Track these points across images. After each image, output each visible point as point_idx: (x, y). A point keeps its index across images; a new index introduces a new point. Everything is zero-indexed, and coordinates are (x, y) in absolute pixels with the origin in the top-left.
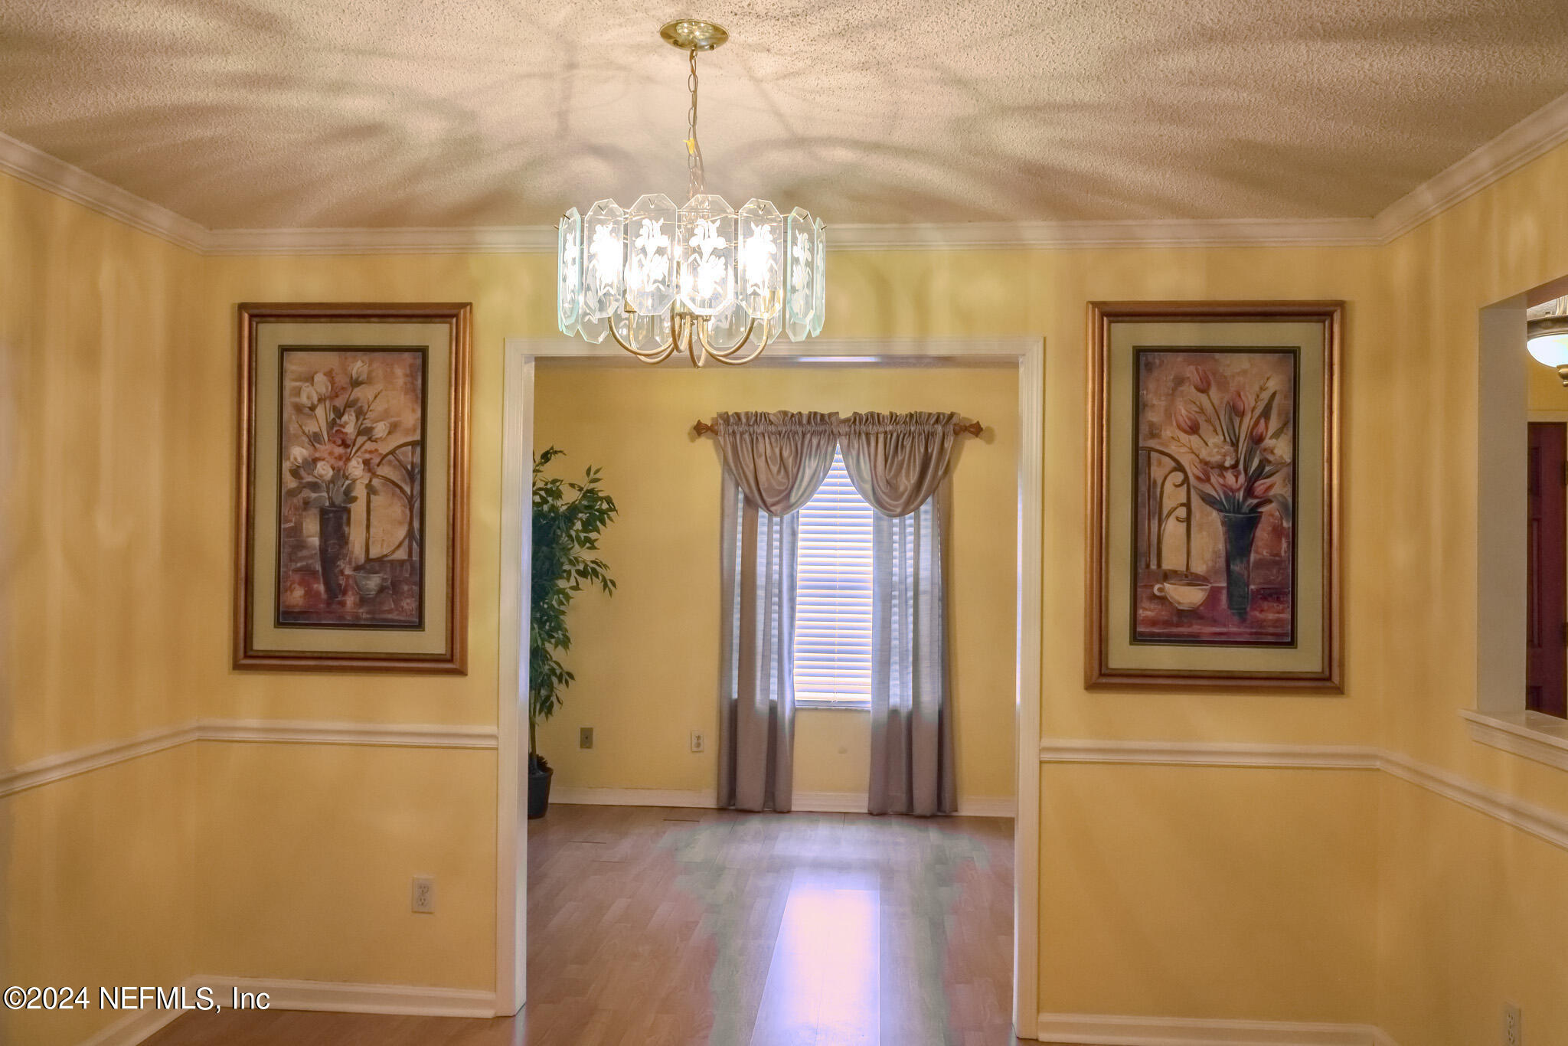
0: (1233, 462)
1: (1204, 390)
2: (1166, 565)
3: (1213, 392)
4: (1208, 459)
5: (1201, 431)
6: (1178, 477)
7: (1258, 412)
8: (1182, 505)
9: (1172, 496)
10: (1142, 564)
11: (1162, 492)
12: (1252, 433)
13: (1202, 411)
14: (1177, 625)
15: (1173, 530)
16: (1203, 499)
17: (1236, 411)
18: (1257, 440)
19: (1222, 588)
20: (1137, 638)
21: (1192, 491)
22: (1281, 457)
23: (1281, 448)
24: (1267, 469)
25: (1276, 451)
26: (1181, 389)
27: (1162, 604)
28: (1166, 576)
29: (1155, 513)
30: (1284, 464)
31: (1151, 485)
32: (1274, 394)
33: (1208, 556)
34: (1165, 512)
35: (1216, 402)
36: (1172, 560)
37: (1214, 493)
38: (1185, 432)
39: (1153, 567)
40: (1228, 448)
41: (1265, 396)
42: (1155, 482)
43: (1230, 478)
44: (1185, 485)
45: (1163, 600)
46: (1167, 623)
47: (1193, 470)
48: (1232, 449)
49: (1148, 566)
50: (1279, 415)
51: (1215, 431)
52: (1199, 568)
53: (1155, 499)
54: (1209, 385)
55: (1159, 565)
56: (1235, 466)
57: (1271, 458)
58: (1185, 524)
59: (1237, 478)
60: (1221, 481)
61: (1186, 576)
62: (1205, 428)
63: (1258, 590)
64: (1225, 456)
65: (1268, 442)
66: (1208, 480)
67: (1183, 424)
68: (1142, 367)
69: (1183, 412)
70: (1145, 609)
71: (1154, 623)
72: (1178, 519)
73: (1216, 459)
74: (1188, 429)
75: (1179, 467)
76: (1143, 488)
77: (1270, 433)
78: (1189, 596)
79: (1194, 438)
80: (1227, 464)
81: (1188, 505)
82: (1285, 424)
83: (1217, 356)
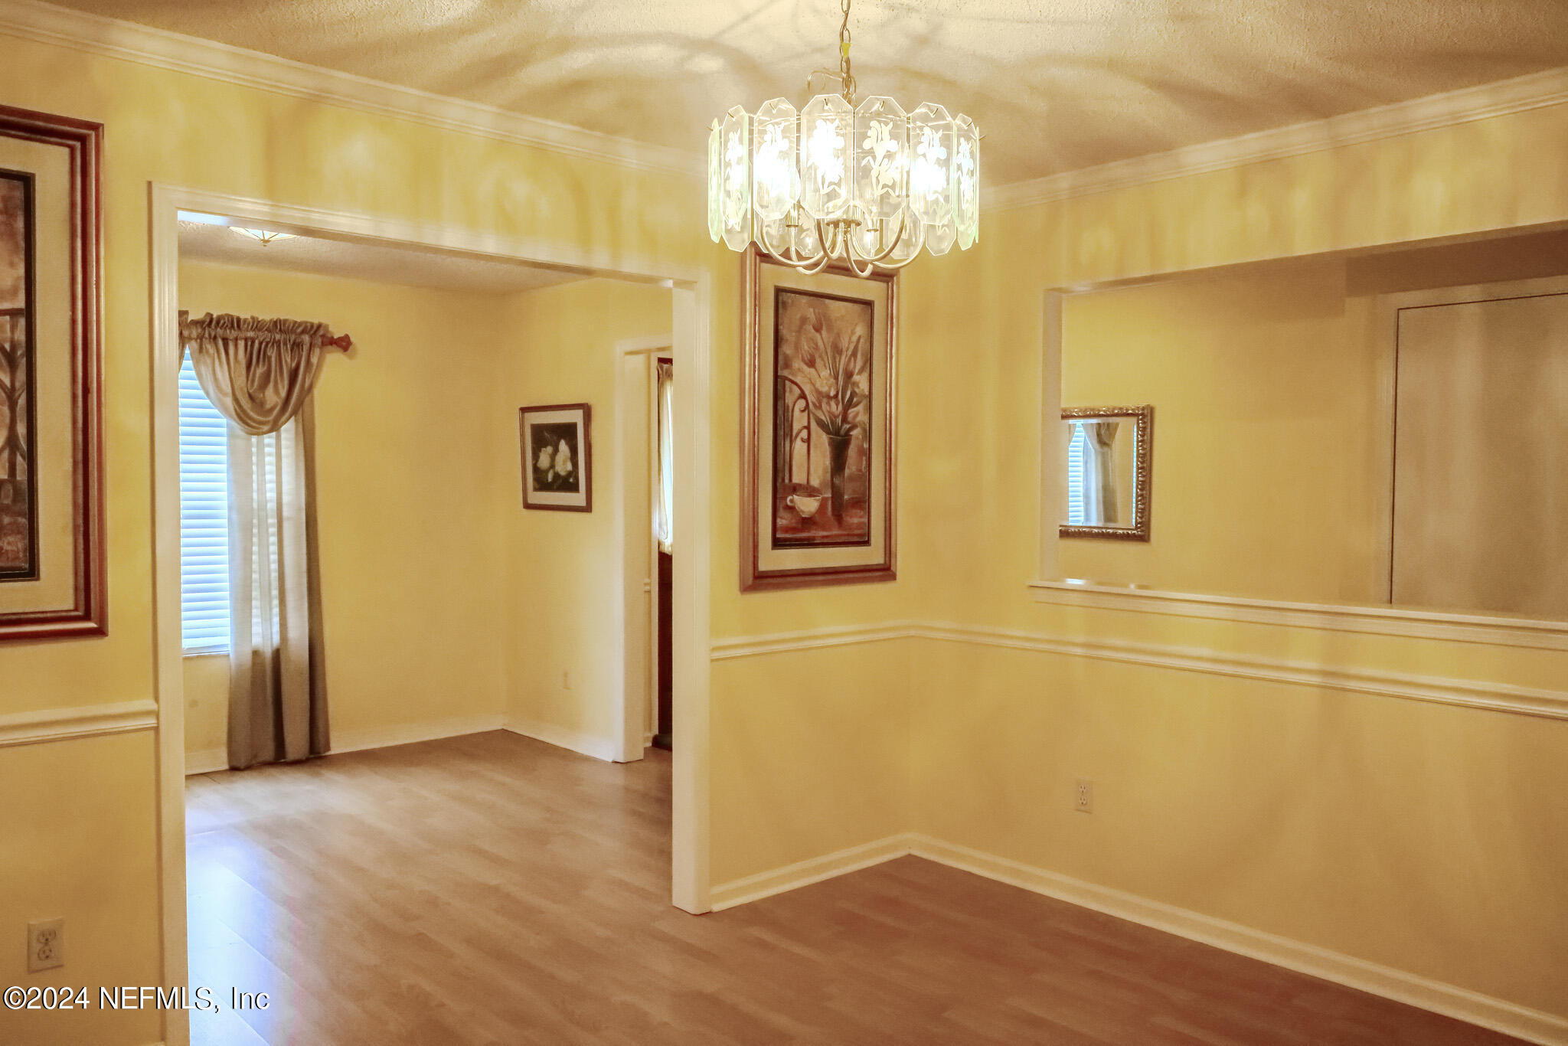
0: (835, 393)
1: (818, 330)
2: (795, 480)
3: (824, 332)
4: (820, 389)
5: (817, 365)
6: (801, 403)
7: (850, 353)
8: (805, 427)
9: (799, 420)
10: (780, 480)
11: (792, 416)
12: (846, 369)
13: (817, 348)
14: (802, 530)
15: (799, 447)
16: (818, 424)
17: (837, 350)
18: (849, 375)
19: (828, 498)
20: (777, 543)
21: (811, 416)
22: (863, 390)
23: (864, 386)
24: (855, 400)
25: (860, 385)
26: (804, 327)
27: (792, 513)
28: (795, 489)
29: (787, 435)
30: (864, 396)
31: (786, 408)
32: (860, 337)
33: (820, 472)
34: (794, 434)
35: (826, 340)
36: (798, 478)
37: (823, 418)
38: (806, 364)
39: (787, 481)
40: (832, 380)
41: (855, 338)
42: (788, 407)
43: (833, 403)
44: (807, 411)
45: (791, 509)
46: (794, 530)
47: (811, 398)
48: (834, 381)
49: (783, 480)
50: (862, 354)
51: (825, 366)
52: (815, 482)
53: (788, 421)
54: (821, 328)
55: (790, 480)
56: (836, 396)
57: (857, 390)
58: (806, 444)
59: (837, 405)
60: (828, 408)
61: (807, 488)
62: (819, 363)
63: (849, 499)
64: (830, 388)
65: (856, 378)
66: (820, 407)
67: (806, 359)
68: (780, 305)
69: (806, 347)
70: (781, 518)
71: (787, 530)
72: (803, 440)
73: (825, 389)
74: (808, 361)
75: (803, 396)
76: (780, 412)
77: (858, 367)
78: (808, 505)
79: (812, 370)
80: (832, 394)
81: (808, 428)
82: (867, 360)
83: (827, 301)
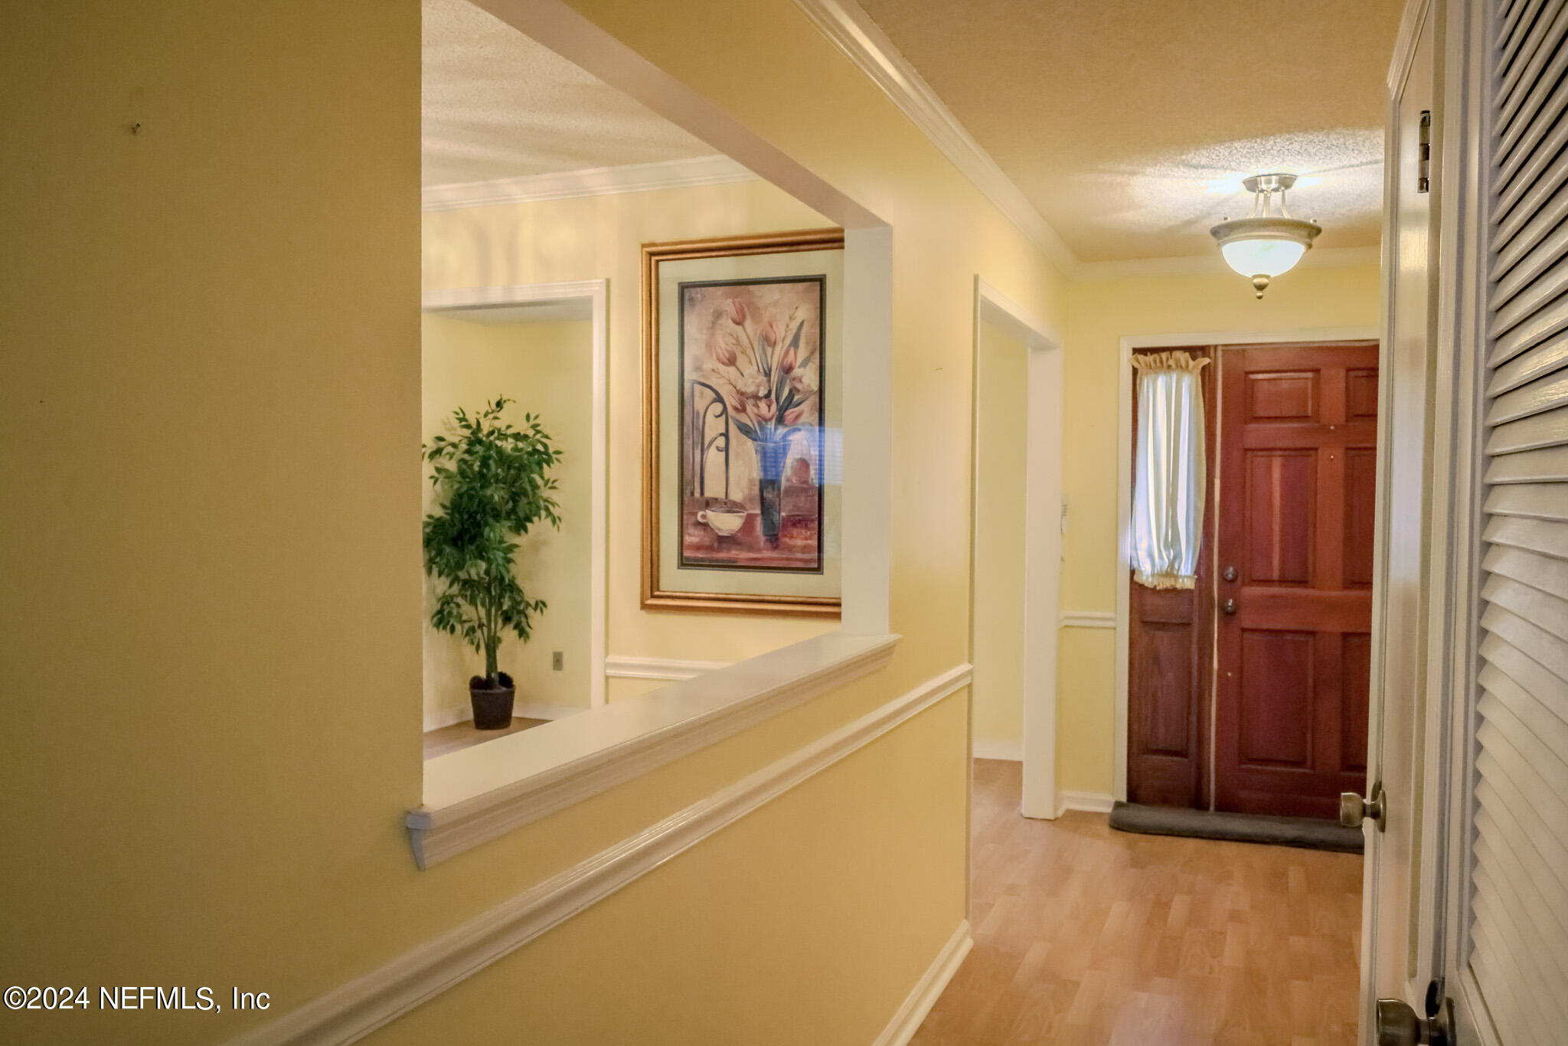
0: (766, 392)
1: (739, 323)
2: (708, 494)
3: (748, 323)
4: (743, 389)
5: (738, 364)
6: (717, 408)
7: (788, 342)
8: (722, 434)
9: (714, 427)
10: (687, 493)
11: (704, 423)
12: (782, 362)
13: (738, 342)
14: (719, 550)
15: (714, 459)
16: (740, 429)
17: (768, 342)
18: (788, 370)
19: (756, 515)
20: (684, 563)
21: (731, 422)
22: (809, 385)
23: (808, 377)
24: (796, 398)
25: (804, 380)
26: (719, 322)
27: (705, 530)
28: (708, 504)
29: (697, 444)
30: (811, 392)
31: (695, 415)
32: (802, 323)
33: (745, 483)
34: (707, 441)
35: (751, 335)
36: (714, 488)
37: (750, 424)
38: (724, 363)
39: (697, 494)
40: (762, 378)
41: (794, 325)
42: (698, 413)
43: (763, 405)
44: (724, 416)
45: (705, 526)
46: (710, 548)
47: (731, 401)
48: (765, 379)
49: (692, 494)
50: (807, 343)
51: (750, 362)
52: (736, 496)
53: (698, 429)
54: (744, 316)
55: (702, 493)
56: (768, 396)
57: (799, 386)
58: (723, 454)
59: (769, 407)
60: (756, 410)
61: (725, 504)
62: (741, 361)
63: (787, 516)
64: (759, 386)
65: (797, 372)
66: (744, 410)
67: (721, 356)
68: (687, 303)
69: (723, 345)
70: (689, 535)
71: (698, 547)
72: (718, 449)
73: (751, 389)
74: (727, 361)
75: (719, 399)
76: (688, 419)
77: (800, 360)
78: (727, 523)
79: (732, 369)
80: (761, 394)
81: (726, 435)
82: (812, 353)
83: (752, 288)
